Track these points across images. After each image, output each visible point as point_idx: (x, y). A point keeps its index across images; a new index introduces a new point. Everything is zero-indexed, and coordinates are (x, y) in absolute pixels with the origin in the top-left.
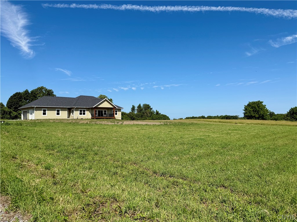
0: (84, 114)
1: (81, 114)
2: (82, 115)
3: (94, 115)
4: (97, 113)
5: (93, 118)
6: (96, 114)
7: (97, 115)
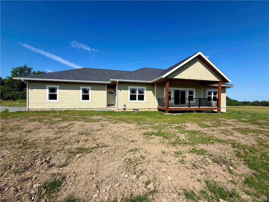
0: (141, 98)
1: (133, 98)
2: (137, 101)
3: (165, 101)
4: (172, 97)
5: (162, 108)
6: (170, 98)
7: (172, 101)
